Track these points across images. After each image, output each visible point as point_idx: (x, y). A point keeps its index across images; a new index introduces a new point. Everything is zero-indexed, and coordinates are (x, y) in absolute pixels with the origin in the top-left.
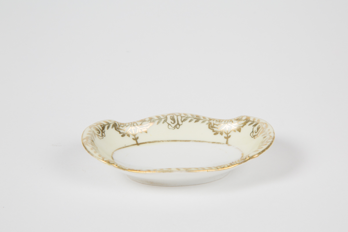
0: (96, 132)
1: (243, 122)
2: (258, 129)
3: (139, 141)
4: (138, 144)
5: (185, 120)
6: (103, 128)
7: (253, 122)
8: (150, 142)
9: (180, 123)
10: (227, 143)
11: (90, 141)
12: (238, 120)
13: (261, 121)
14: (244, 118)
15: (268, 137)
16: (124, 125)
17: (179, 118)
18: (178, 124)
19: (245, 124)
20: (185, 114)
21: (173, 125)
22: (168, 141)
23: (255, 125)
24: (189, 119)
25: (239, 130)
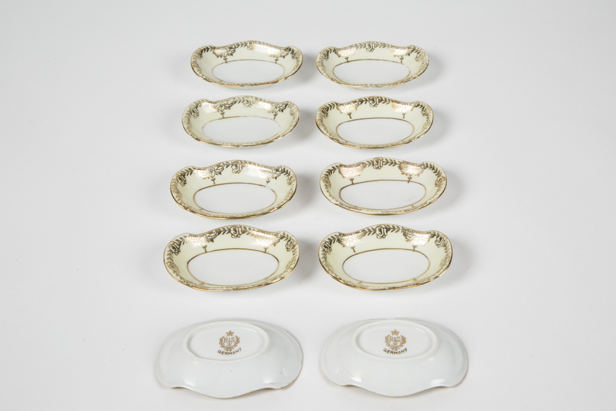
0: (324, 56)
1: (411, 50)
2: (420, 56)
3: (349, 60)
4: (348, 62)
5: (377, 46)
6: (328, 53)
7: (418, 51)
8: (355, 60)
9: (374, 48)
10: (401, 62)
11: (321, 64)
12: (409, 48)
13: (422, 51)
14: (412, 47)
15: (425, 63)
16: (340, 49)
17: (373, 45)
18: (372, 49)
19: (412, 51)
20: (377, 43)
21: (370, 49)
22: (366, 60)
23: (418, 53)
24: (379, 46)
25: (409, 55)
